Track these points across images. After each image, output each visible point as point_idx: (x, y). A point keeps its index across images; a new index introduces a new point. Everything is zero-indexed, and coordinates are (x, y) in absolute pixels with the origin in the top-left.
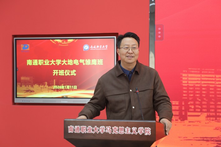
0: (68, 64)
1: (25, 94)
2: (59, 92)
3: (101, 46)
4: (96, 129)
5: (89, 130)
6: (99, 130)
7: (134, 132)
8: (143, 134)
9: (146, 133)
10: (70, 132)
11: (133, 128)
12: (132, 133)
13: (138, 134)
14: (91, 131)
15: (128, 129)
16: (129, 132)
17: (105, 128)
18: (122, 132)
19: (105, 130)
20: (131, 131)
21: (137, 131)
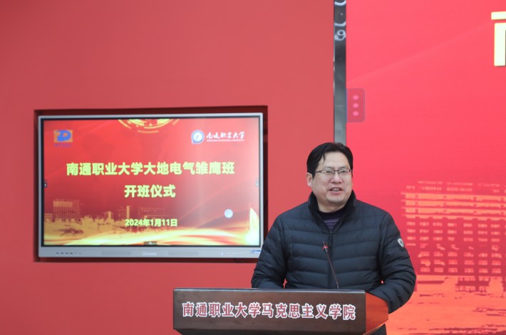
0: (158, 172)
1: (63, 237)
2: (138, 233)
3: (230, 134)
4: (241, 308)
5: (226, 310)
6: (247, 311)
7: (321, 313)
9: (347, 317)
11: (318, 306)
12: (317, 317)
13: (330, 318)
14: (231, 313)
15: (307, 308)
16: (310, 314)
17: (261, 305)
18: (295, 315)
19: (261, 310)
20: (315, 312)
21: (327, 312)
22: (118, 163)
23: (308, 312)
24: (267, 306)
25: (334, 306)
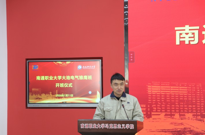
0: (67, 79)
1: (35, 100)
2: (60, 99)
3: (90, 66)
4: (99, 126)
5: (94, 126)
6: (101, 126)
7: (123, 127)
8: (129, 128)
10: (82, 128)
11: (122, 125)
12: (122, 128)
13: (126, 128)
14: (96, 127)
15: (119, 125)
16: (120, 127)
17: (105, 125)
18: (116, 128)
19: (105, 126)
20: (122, 127)
21: (125, 127)
22: (53, 76)
23: (119, 126)
24: (107, 125)
25: (127, 125)
